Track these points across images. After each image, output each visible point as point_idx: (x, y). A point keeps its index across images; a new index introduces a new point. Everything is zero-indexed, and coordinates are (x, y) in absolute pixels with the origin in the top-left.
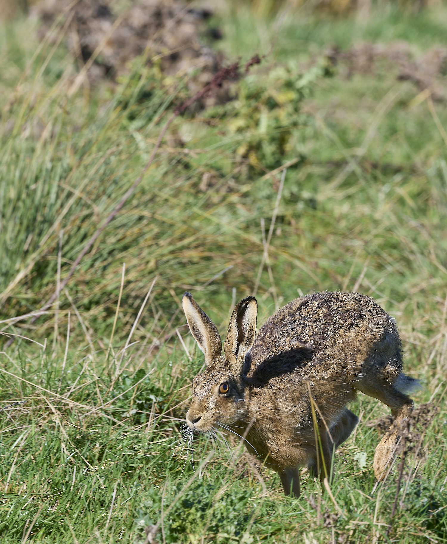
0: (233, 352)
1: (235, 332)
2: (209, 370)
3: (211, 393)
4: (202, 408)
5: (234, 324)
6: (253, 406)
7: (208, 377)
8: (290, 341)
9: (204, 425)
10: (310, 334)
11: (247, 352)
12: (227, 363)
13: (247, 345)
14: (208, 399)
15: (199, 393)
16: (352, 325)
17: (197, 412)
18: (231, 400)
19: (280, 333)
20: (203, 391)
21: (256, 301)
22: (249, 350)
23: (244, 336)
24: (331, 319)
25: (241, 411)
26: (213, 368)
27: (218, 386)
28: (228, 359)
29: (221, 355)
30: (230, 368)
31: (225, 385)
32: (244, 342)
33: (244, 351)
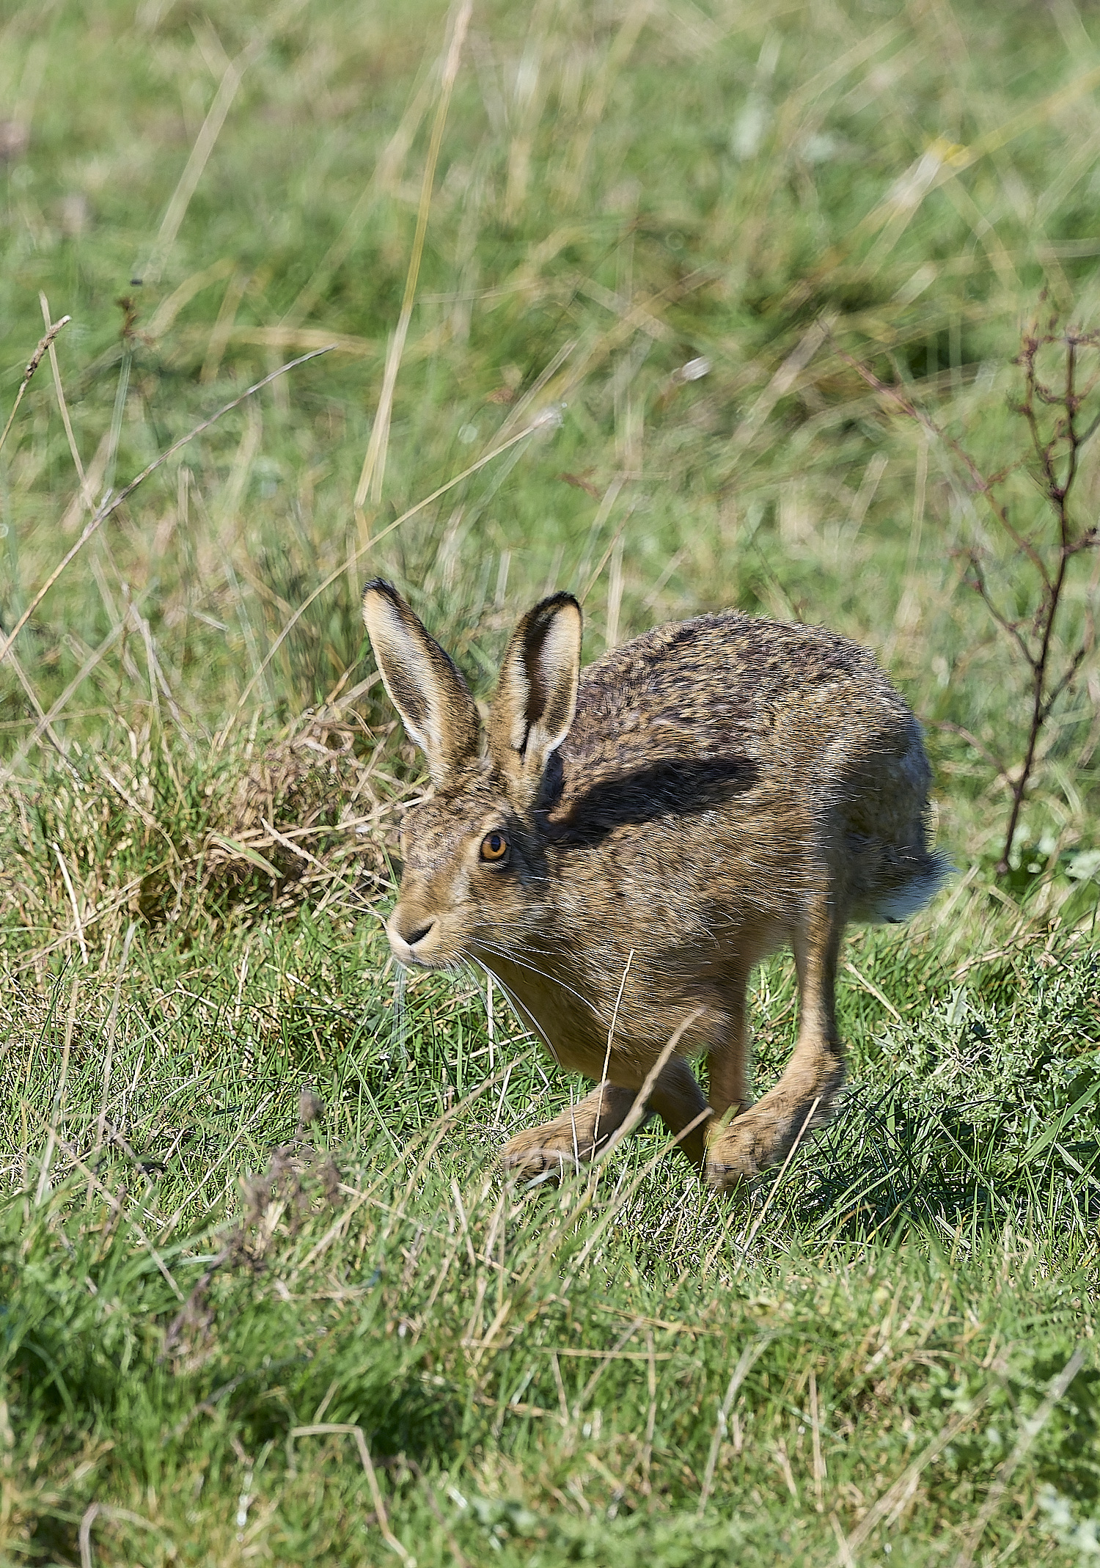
0: (512, 748)
1: (518, 690)
2: (448, 795)
3: (459, 859)
4: (434, 902)
5: (516, 668)
6: (566, 896)
7: (446, 816)
8: (650, 720)
9: (441, 948)
10: (703, 698)
11: (551, 747)
12: (496, 777)
13: (553, 729)
14: (450, 875)
15: (424, 859)
16: (822, 678)
17: (423, 910)
18: (512, 880)
19: (621, 702)
20: (434, 854)
21: (577, 606)
22: (558, 741)
23: (544, 701)
24: (760, 662)
25: (538, 909)
26: (459, 790)
27: (478, 840)
28: (499, 766)
29: (477, 755)
30: (504, 792)
31: (494, 837)
32: (543, 720)
33: (544, 743)
